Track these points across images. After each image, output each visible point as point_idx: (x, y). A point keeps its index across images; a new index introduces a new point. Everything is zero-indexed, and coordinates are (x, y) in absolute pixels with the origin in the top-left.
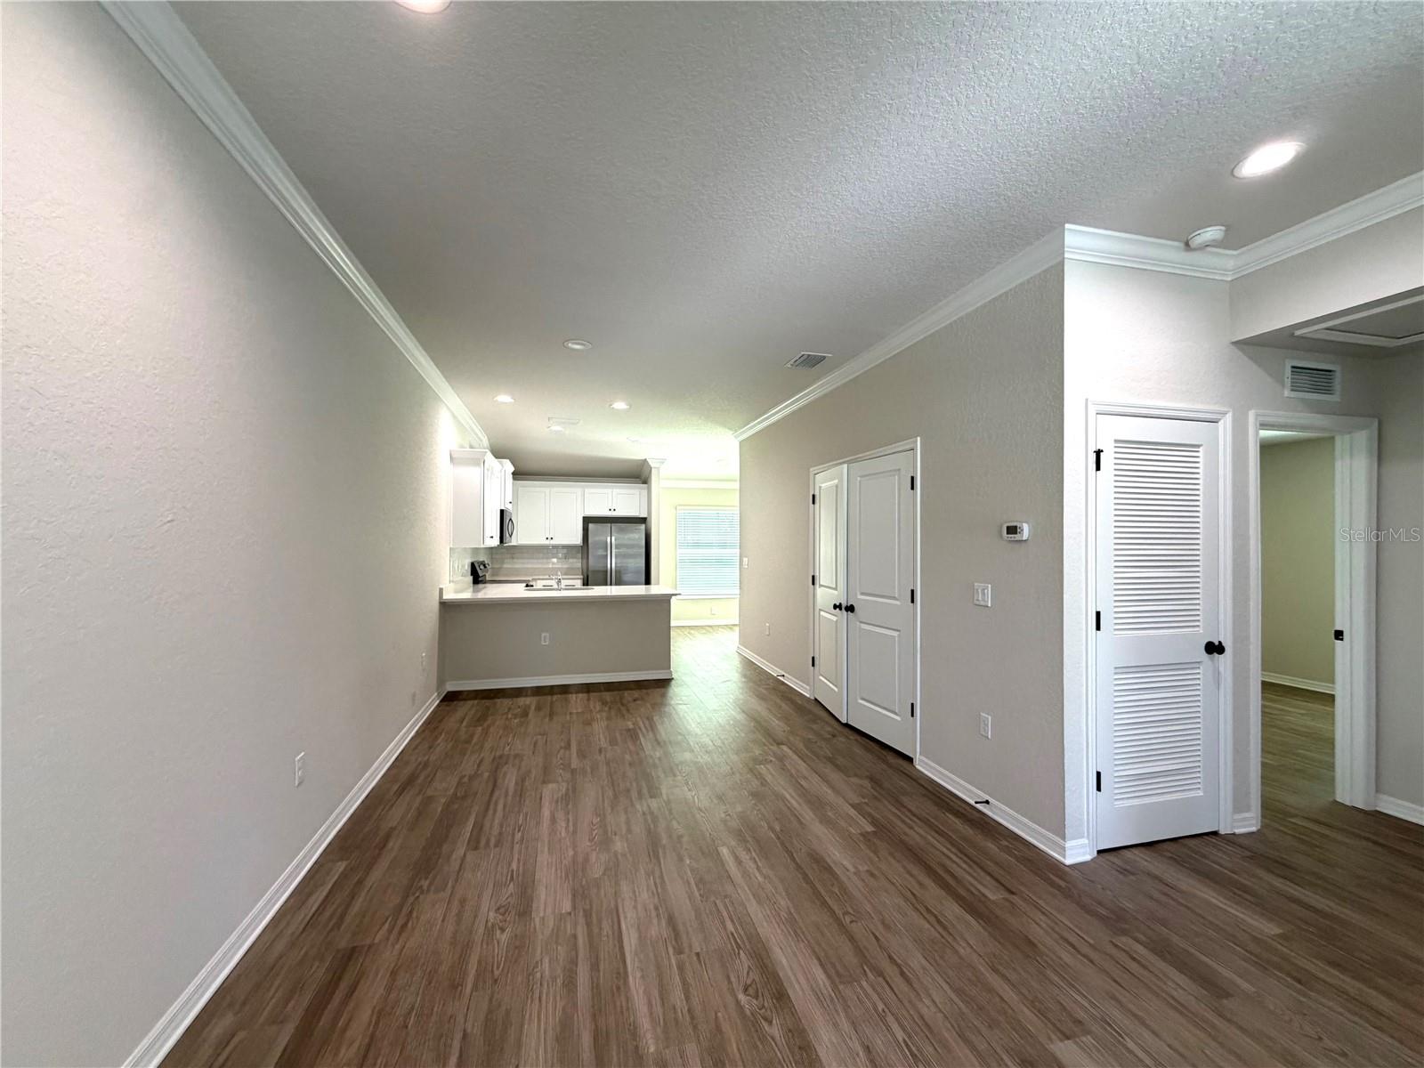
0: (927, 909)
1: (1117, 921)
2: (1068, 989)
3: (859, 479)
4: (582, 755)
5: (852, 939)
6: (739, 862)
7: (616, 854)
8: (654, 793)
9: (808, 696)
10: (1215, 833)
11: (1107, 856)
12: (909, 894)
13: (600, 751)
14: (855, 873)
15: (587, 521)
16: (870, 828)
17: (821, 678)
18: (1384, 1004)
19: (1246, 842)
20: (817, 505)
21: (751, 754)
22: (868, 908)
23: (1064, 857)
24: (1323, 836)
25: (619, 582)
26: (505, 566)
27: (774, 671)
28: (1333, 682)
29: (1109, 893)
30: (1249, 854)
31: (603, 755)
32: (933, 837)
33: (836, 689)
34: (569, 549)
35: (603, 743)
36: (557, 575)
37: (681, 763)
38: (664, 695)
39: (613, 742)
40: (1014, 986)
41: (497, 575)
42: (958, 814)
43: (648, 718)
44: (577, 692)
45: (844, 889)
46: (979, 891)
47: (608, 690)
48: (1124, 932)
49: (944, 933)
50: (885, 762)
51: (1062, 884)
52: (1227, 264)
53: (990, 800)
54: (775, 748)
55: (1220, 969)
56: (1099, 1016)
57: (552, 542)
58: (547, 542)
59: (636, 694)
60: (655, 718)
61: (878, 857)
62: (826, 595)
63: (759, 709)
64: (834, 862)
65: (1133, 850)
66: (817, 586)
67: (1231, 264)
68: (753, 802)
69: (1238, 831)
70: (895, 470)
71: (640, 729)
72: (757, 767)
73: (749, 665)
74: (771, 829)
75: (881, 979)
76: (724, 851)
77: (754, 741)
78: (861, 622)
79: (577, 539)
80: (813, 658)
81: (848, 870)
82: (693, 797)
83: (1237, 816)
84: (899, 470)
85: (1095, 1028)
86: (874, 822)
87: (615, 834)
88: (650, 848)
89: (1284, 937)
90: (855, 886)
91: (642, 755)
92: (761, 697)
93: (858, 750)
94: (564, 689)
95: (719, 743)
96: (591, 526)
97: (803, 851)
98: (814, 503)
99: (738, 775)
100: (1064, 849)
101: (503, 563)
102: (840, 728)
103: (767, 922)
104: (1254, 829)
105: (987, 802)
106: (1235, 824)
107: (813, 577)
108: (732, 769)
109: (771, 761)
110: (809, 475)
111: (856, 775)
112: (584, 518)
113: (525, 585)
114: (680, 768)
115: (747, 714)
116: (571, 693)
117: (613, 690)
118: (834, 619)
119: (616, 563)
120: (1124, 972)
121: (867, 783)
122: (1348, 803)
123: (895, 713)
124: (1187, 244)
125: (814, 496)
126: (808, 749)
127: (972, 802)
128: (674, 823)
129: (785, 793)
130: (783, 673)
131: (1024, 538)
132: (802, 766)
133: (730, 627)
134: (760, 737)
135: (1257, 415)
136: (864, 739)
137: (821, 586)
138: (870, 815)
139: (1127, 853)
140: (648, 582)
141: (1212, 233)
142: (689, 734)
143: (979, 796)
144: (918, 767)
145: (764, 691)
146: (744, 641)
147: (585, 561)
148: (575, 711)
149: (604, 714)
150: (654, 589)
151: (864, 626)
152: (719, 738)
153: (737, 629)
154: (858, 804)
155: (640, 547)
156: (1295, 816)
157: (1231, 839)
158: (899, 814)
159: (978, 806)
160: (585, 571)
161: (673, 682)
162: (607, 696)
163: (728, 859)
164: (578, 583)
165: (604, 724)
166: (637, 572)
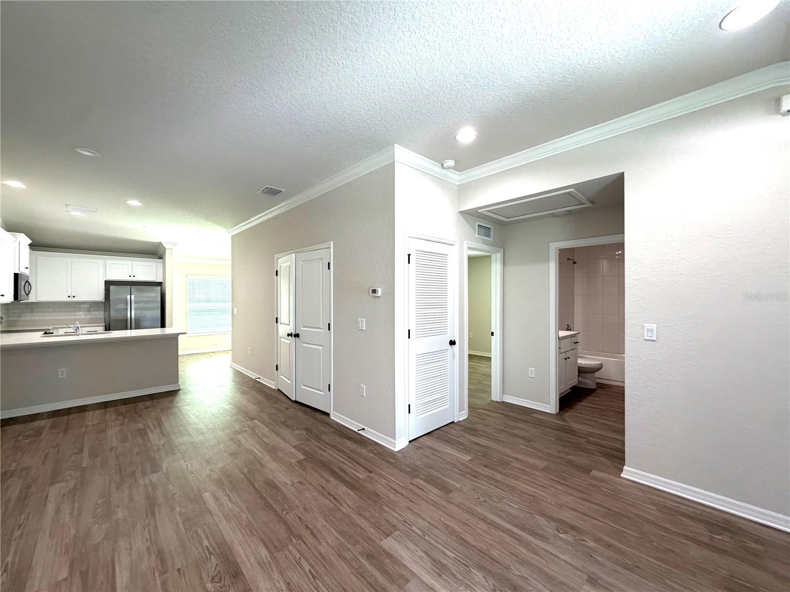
0: (329, 493)
1: (413, 472)
2: (391, 512)
3: (301, 262)
4: (93, 455)
5: (285, 523)
6: (216, 499)
7: (117, 521)
8: (156, 468)
9: (274, 388)
10: (453, 422)
11: (413, 443)
12: (320, 488)
13: (112, 449)
14: (291, 485)
15: (108, 284)
16: (303, 457)
17: (281, 376)
18: (499, 477)
19: (463, 423)
20: (279, 277)
21: (233, 429)
22: (297, 502)
23: (395, 448)
24: (487, 415)
25: (138, 327)
26: (23, 319)
27: (253, 375)
28: (491, 352)
29: (412, 460)
30: (464, 428)
31: (113, 452)
32: (336, 454)
33: (289, 382)
34: (93, 305)
35: (115, 443)
36: (75, 324)
37: (180, 444)
38: (172, 401)
39: (124, 440)
40: (367, 519)
41: (14, 326)
42: (350, 438)
43: (157, 419)
44: (94, 410)
45: (284, 497)
46: (356, 476)
47: (124, 404)
48: (417, 477)
49: (336, 503)
50: (315, 418)
51: (393, 461)
52: (456, 178)
53: (365, 427)
54: (249, 422)
55: (450, 481)
56: (402, 520)
57: (74, 299)
58: (69, 299)
59: (148, 403)
60: (162, 418)
61: (305, 472)
62: (284, 330)
63: (242, 400)
64: (280, 482)
65: (423, 437)
66: (279, 324)
67: (457, 178)
68: (231, 458)
69: (460, 420)
70: (320, 259)
71: (149, 427)
72: (236, 436)
73: (238, 374)
74: (242, 473)
75: (300, 541)
76: (207, 495)
77: (236, 421)
78: (303, 343)
79: (100, 296)
80: (277, 366)
81: (287, 484)
82: (187, 465)
83: (460, 414)
84: (322, 258)
85: (400, 526)
86: (305, 453)
87: (118, 507)
88: (148, 509)
89: (472, 460)
90: (290, 493)
91: (149, 445)
92: (243, 393)
93: (300, 414)
94: (82, 409)
95: (211, 426)
96: (112, 288)
97: (261, 481)
98: (277, 275)
99: (222, 444)
100: (395, 444)
101: (20, 317)
102: (291, 404)
103: (233, 531)
104: (466, 417)
105: (364, 429)
106: (460, 417)
107: (277, 318)
108: (218, 440)
109: (246, 431)
110: (274, 259)
111: (298, 429)
112: (105, 281)
113: (43, 332)
114: (179, 448)
115: (233, 404)
116: (89, 411)
117: (127, 404)
118: (288, 342)
119: (135, 314)
120: (414, 495)
121: (304, 432)
122: (495, 400)
123: (321, 391)
124: (442, 165)
125: (277, 271)
126: (270, 419)
127: (356, 430)
128: (170, 487)
129: (253, 448)
130: (259, 376)
131: (379, 296)
132: (266, 430)
133: (226, 351)
134: (240, 417)
135: (467, 244)
136: (305, 408)
137: (281, 323)
138: (303, 449)
139: (421, 439)
140: (163, 325)
141: (450, 163)
142: (189, 424)
143: (359, 427)
144: (332, 418)
145: (245, 389)
146: (234, 360)
147: (107, 313)
148: (90, 424)
149: (118, 422)
150: (168, 331)
151: (304, 345)
152: (212, 423)
153: (231, 352)
154: (297, 445)
155: (157, 302)
156: (479, 409)
157: (459, 424)
158: (320, 446)
159: (360, 432)
160: (107, 319)
161: (180, 392)
162: (123, 408)
163: (209, 499)
164: (101, 329)
165: (116, 429)
166: (154, 320)
